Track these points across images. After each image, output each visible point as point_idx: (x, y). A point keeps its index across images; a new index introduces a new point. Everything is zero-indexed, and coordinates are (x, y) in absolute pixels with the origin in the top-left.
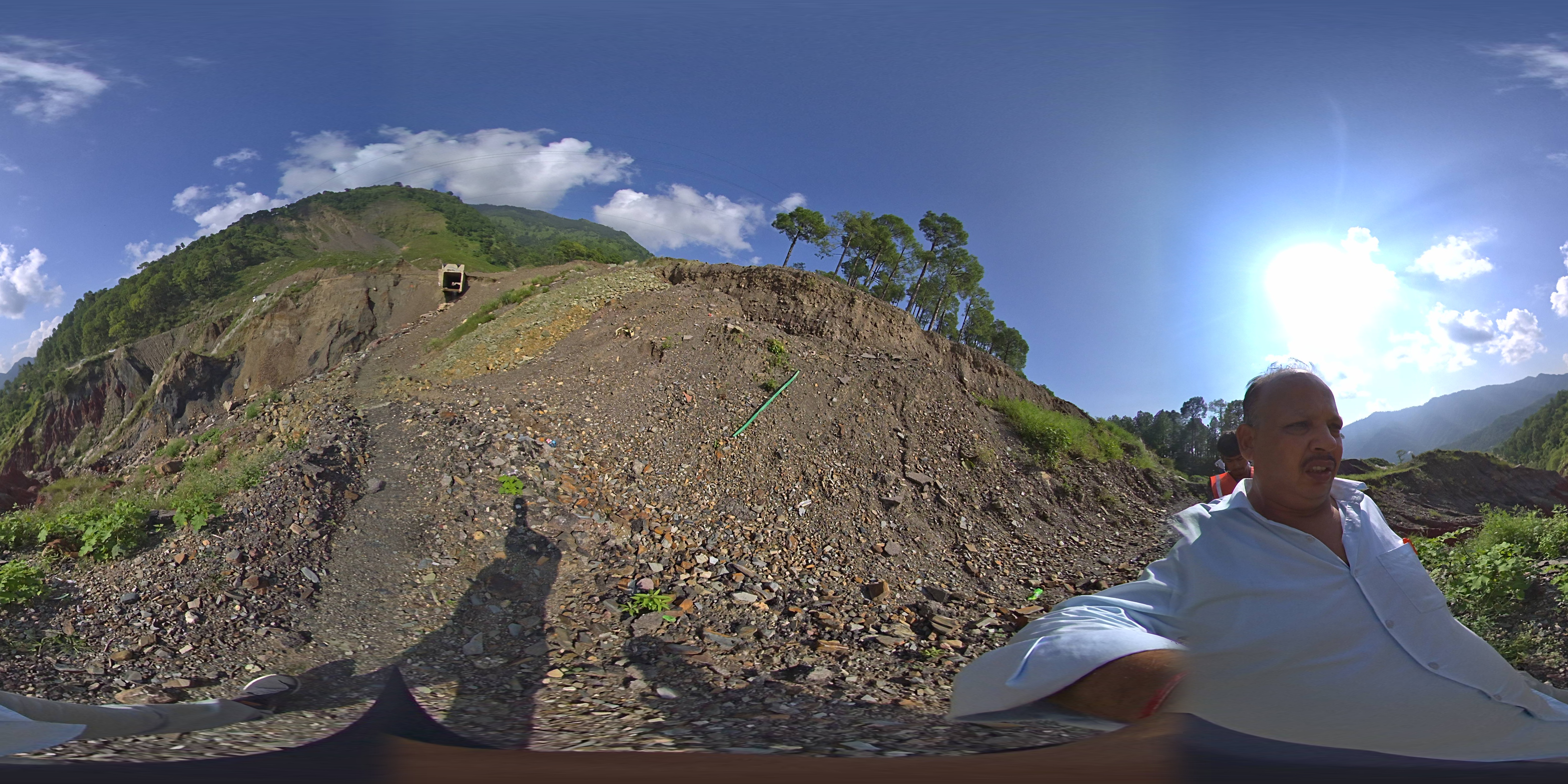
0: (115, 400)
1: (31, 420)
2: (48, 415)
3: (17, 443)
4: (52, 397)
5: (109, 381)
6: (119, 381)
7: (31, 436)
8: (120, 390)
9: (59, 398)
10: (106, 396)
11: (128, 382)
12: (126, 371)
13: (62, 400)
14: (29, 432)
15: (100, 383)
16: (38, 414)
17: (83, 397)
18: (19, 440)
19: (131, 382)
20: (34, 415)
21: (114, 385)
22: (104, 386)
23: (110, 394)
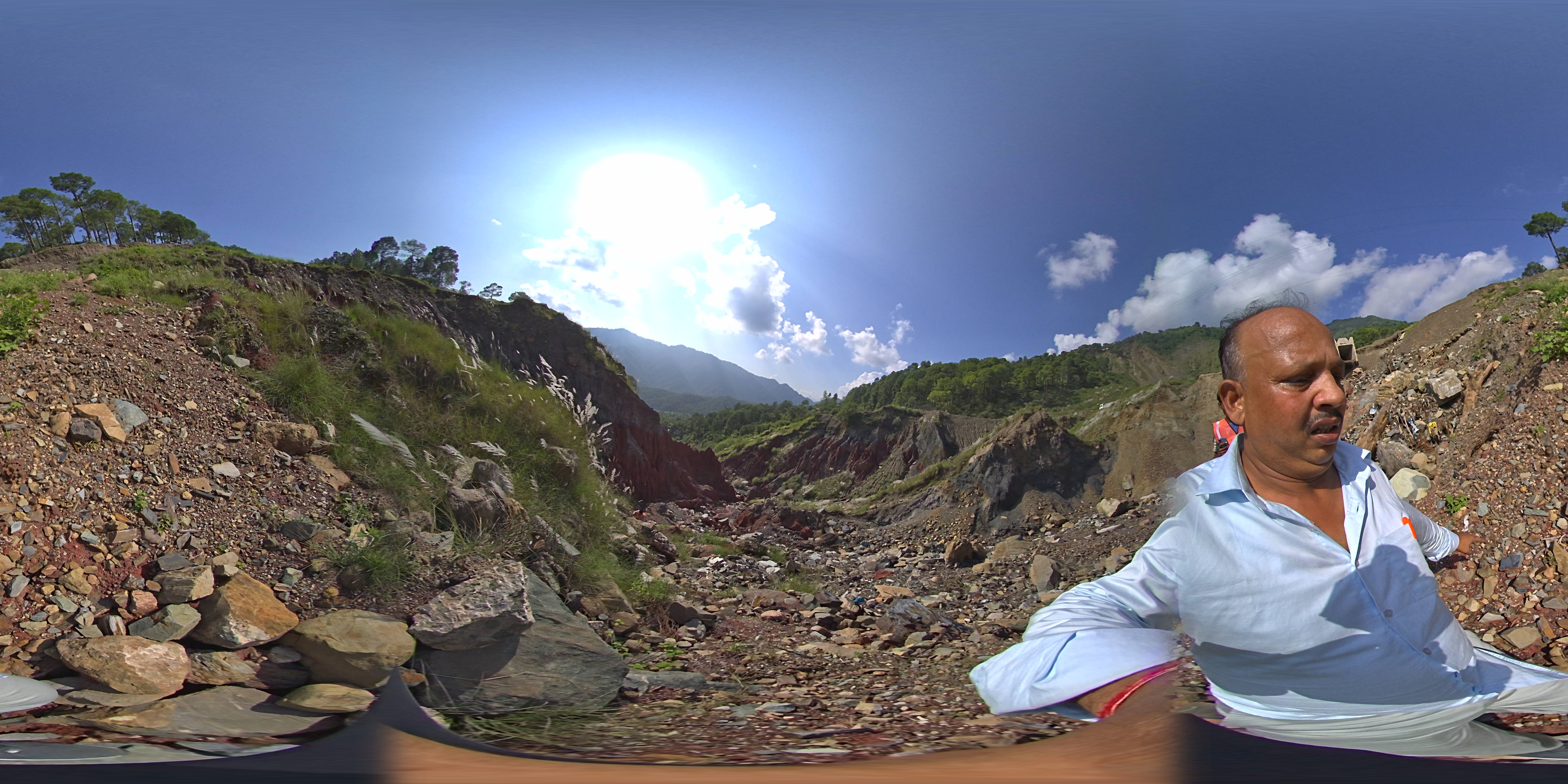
0: (898, 464)
1: (790, 431)
2: (812, 437)
3: (757, 444)
4: (829, 421)
5: (903, 440)
6: (914, 445)
7: (777, 447)
8: (911, 456)
9: (836, 426)
10: (889, 454)
11: (924, 450)
12: (930, 437)
13: (837, 431)
14: (779, 441)
15: (891, 437)
16: (801, 429)
17: (862, 440)
18: (763, 443)
19: (929, 452)
20: (798, 428)
21: (907, 445)
22: (894, 442)
23: (896, 453)
